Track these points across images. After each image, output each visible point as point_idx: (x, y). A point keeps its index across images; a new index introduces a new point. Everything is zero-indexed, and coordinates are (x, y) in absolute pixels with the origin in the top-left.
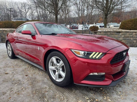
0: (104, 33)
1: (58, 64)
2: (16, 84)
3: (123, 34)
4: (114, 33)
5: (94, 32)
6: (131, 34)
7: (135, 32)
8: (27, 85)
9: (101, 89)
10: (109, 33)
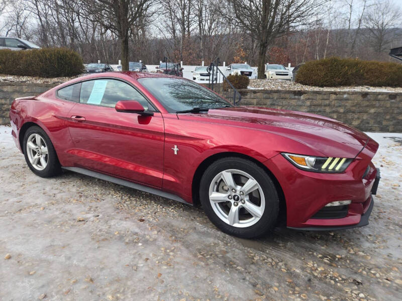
0: (265, 96)
1: (239, 188)
3: (309, 99)
4: (287, 96)
5: (240, 92)
6: (325, 97)
7: (335, 93)
9: (332, 234)
10: (275, 96)
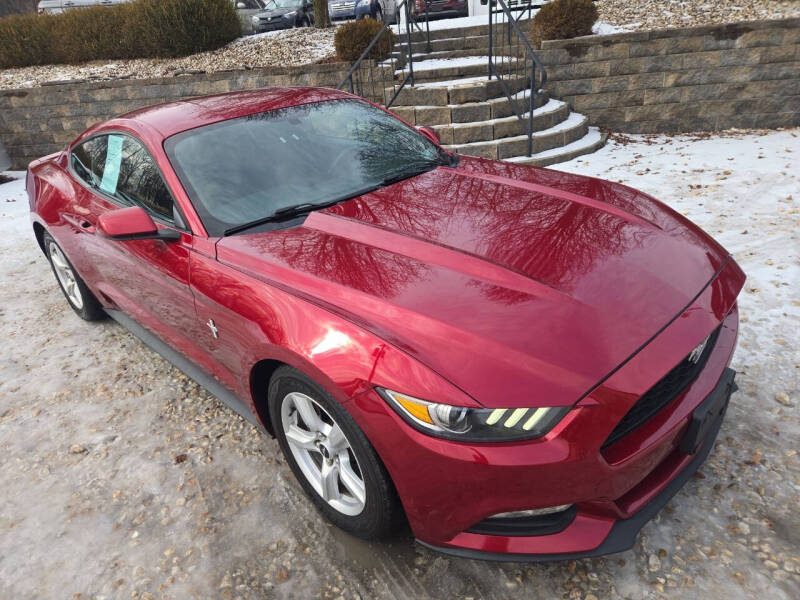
0: (634, 49)
1: (326, 429)
2: (134, 527)
3: (758, 45)
4: (698, 42)
5: (569, 48)
8: (186, 537)
10: (664, 45)
